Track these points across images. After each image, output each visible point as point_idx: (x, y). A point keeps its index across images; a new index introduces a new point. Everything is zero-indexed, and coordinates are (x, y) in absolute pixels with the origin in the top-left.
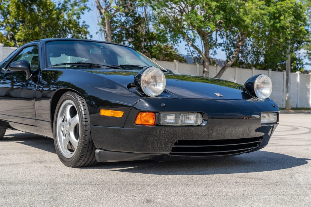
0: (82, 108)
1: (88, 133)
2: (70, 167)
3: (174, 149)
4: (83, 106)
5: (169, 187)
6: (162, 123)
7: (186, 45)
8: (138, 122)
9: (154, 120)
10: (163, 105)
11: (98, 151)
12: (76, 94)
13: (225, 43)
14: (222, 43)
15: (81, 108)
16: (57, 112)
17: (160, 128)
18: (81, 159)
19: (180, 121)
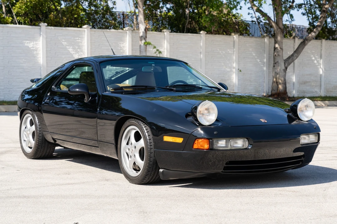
0: (147, 134)
1: (152, 155)
2: (136, 184)
3: (225, 168)
4: (147, 132)
5: (221, 198)
6: (215, 147)
7: (249, 8)
8: (195, 146)
9: (208, 145)
10: (215, 133)
11: (161, 170)
12: (140, 121)
13: (307, 2)
14: (303, 4)
15: (145, 134)
16: (121, 136)
17: (213, 152)
18: (147, 177)
19: (229, 146)
